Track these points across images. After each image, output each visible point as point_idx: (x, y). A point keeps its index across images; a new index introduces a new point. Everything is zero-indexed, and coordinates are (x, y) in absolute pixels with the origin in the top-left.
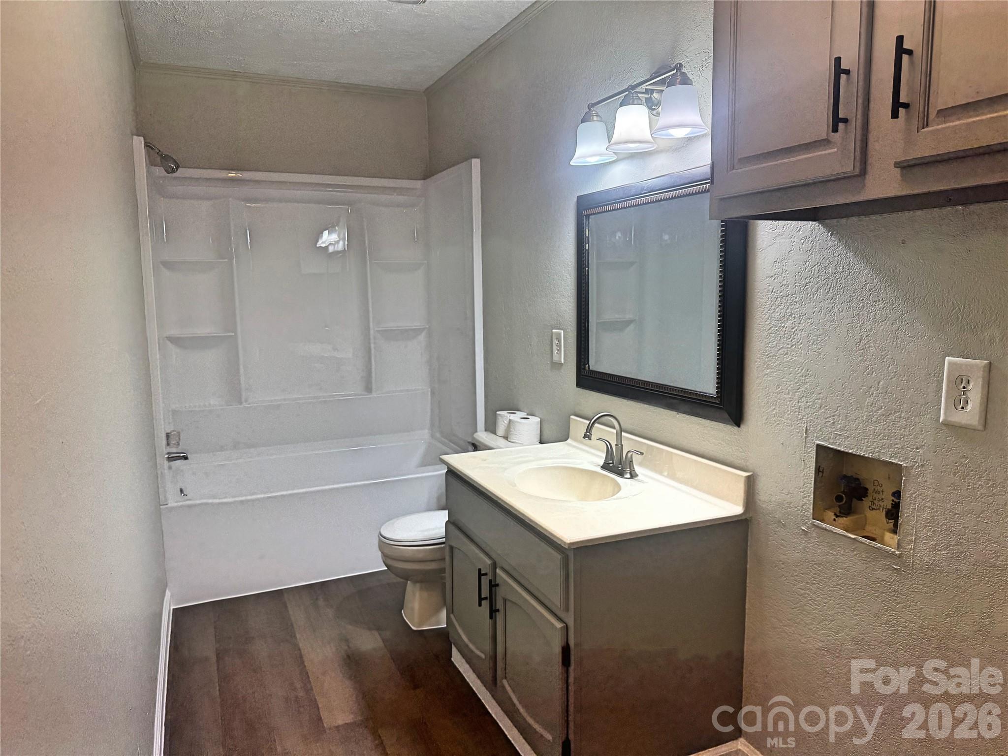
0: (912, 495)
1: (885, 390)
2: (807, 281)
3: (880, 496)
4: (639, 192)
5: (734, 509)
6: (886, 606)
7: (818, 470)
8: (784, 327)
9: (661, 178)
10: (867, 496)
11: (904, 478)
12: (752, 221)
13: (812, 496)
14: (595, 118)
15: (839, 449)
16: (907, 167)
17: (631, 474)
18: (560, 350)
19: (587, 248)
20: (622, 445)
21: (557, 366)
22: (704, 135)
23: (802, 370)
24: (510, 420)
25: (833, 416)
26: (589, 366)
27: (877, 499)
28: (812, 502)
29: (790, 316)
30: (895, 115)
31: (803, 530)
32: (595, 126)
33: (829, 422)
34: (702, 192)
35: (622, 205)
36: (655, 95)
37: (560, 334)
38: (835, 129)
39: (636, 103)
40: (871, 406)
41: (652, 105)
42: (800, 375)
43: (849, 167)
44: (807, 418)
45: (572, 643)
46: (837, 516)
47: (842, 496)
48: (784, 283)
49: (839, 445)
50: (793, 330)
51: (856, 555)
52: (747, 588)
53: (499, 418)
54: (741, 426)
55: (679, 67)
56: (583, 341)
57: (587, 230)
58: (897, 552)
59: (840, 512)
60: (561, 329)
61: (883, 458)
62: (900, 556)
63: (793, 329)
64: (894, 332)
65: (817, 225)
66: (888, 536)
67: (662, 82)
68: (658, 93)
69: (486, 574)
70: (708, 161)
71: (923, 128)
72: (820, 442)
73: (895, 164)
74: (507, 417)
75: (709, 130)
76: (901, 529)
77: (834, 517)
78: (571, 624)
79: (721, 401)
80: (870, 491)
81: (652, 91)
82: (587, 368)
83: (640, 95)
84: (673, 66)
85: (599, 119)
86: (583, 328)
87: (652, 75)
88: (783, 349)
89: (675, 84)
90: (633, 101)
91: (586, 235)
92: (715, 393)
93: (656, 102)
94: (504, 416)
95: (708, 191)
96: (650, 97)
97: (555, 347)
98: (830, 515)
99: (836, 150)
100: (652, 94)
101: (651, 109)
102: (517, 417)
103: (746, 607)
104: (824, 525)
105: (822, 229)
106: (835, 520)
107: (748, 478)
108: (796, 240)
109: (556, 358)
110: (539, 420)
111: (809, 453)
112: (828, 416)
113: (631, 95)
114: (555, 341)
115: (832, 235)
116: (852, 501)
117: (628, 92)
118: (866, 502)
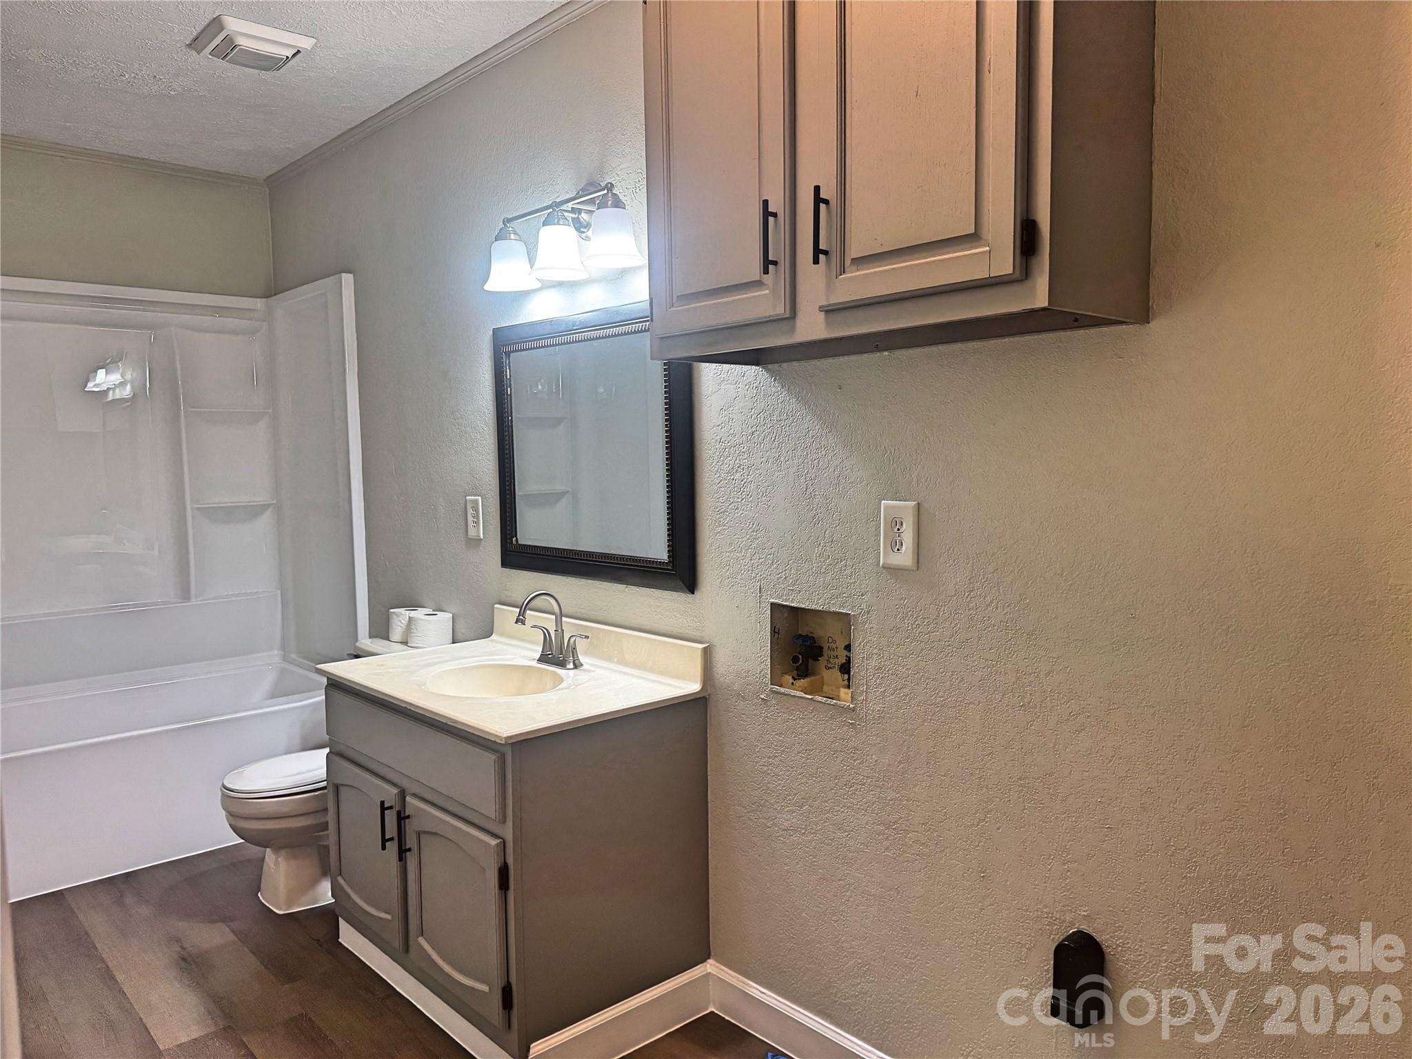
0: (860, 644)
1: (830, 540)
2: (754, 429)
3: (835, 653)
4: (570, 328)
5: (692, 687)
6: (845, 765)
7: (774, 631)
8: (733, 479)
9: (595, 313)
10: (823, 655)
11: (852, 627)
12: (696, 364)
13: (769, 660)
14: (512, 236)
15: (793, 605)
16: (830, 311)
17: (574, 664)
18: (477, 523)
19: (509, 393)
20: (563, 630)
21: (474, 543)
22: (639, 268)
23: (753, 524)
24: (410, 617)
25: (785, 570)
26: (517, 540)
27: (832, 657)
28: (769, 666)
29: (738, 467)
30: (816, 261)
31: (762, 699)
32: (514, 246)
33: (781, 577)
34: (642, 331)
35: (549, 341)
36: (584, 216)
37: (476, 501)
38: (766, 271)
39: (561, 223)
40: (819, 556)
41: (580, 227)
42: (751, 530)
43: (780, 309)
44: (761, 575)
45: (510, 861)
46: (795, 679)
47: (798, 657)
48: (732, 432)
49: (792, 602)
50: (743, 483)
51: (814, 716)
52: (709, 777)
53: (395, 616)
54: (695, 593)
55: (610, 187)
56: (509, 508)
57: (508, 370)
58: (851, 706)
59: (798, 675)
60: (479, 496)
61: (832, 609)
62: (854, 710)
63: (742, 481)
64: (836, 479)
65: (761, 369)
66: (843, 691)
67: (592, 201)
68: (587, 213)
69: (391, 808)
70: (645, 296)
71: (841, 275)
72: (773, 600)
73: (819, 308)
74: (405, 614)
75: (644, 261)
76: (854, 681)
77: (792, 681)
78: (509, 837)
79: (673, 567)
80: (825, 650)
81: (580, 211)
82: (514, 542)
83: (566, 214)
84: (603, 184)
85: (517, 237)
86: (508, 492)
87: (579, 192)
88: (733, 505)
89: (607, 207)
90: (558, 221)
91: (506, 377)
92: (666, 557)
93: (585, 223)
94: (401, 616)
95: (648, 330)
96: (578, 217)
97: (470, 519)
98: (789, 679)
99: (767, 292)
100: (580, 214)
101: (578, 230)
102: (419, 614)
103: (709, 800)
104: (782, 690)
105: (766, 375)
106: (793, 683)
107: (705, 649)
108: (740, 385)
109: (472, 532)
110: (451, 615)
111: (764, 614)
112: (781, 571)
113: (556, 213)
114: (470, 511)
115: (775, 380)
116: (808, 662)
117: (551, 210)
118: (822, 661)
